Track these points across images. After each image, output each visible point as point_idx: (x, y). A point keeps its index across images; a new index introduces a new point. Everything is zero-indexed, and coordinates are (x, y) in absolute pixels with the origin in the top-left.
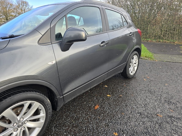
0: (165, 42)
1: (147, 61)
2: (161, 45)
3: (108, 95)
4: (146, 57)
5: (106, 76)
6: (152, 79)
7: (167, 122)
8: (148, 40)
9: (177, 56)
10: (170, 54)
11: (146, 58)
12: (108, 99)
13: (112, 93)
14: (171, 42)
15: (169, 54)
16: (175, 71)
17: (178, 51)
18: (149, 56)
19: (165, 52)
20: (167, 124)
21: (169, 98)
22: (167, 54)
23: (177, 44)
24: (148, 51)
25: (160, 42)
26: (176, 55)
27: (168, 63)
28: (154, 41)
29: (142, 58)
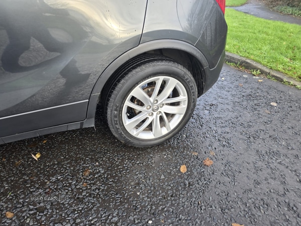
29: (281, 81)
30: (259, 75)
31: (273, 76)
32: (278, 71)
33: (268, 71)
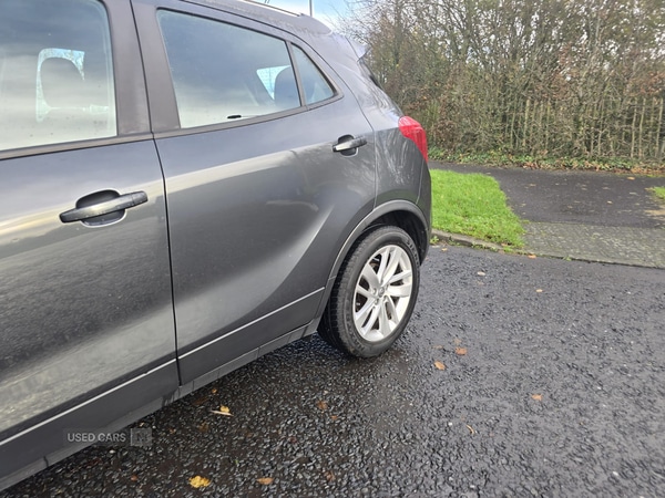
0: (591, 169)
1: (489, 256)
2: (573, 180)
4: (490, 238)
8: (523, 160)
9: (629, 233)
10: (601, 224)
11: (489, 245)
14: (614, 170)
15: (593, 223)
16: (603, 311)
17: (638, 208)
18: (503, 236)
19: (576, 214)
22: (587, 223)
23: (636, 178)
24: (509, 209)
25: (570, 167)
26: (624, 225)
27: (581, 266)
28: (546, 164)
29: (470, 245)
30: (438, 243)
31: (457, 241)
32: (459, 233)
33: (447, 235)
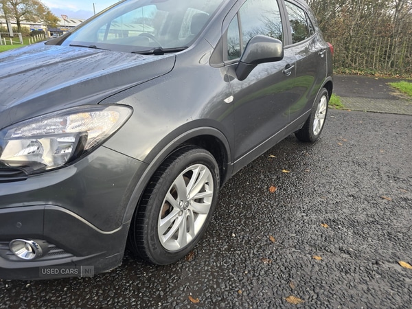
0: (355, 74)
3: (284, 171)
5: (284, 133)
6: (352, 142)
7: (403, 207)
9: (387, 102)
10: (372, 98)
12: (287, 176)
13: (289, 167)
14: (366, 74)
15: (369, 98)
16: (390, 128)
17: (385, 92)
18: (334, 102)
19: (359, 95)
20: (402, 209)
21: (394, 172)
22: (366, 97)
23: (379, 79)
25: (345, 73)
26: (383, 98)
27: (372, 114)
